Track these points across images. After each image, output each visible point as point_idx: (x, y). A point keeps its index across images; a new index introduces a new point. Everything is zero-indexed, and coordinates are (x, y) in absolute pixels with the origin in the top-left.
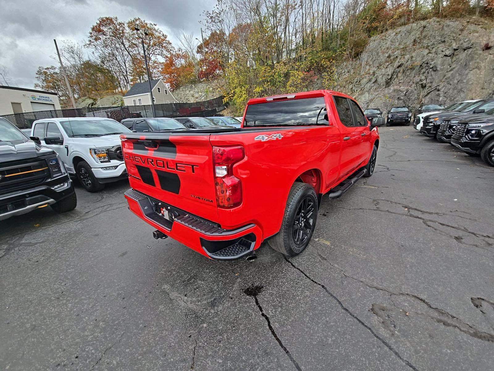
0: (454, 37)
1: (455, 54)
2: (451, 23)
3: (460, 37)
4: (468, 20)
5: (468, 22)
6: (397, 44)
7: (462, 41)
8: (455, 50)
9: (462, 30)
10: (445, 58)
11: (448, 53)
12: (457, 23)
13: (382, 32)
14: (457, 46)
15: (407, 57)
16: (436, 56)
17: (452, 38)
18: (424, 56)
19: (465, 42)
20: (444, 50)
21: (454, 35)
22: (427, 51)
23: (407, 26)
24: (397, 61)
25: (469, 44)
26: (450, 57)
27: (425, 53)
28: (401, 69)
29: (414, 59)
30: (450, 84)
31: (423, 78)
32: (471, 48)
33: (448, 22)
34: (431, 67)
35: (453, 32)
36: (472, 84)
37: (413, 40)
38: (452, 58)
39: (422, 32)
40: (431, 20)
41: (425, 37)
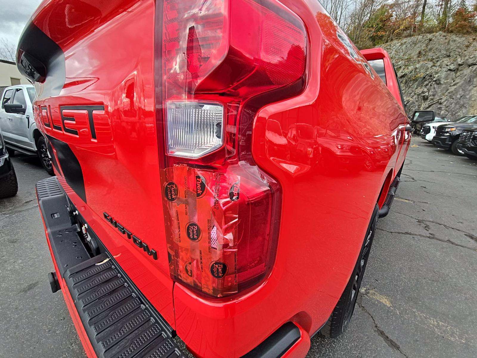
0: (459, 52)
1: (460, 69)
2: (457, 39)
3: (465, 52)
4: (474, 38)
5: (474, 39)
6: (402, 54)
7: (467, 57)
8: (460, 65)
9: (467, 47)
10: (449, 72)
11: (452, 67)
12: (463, 39)
13: (387, 42)
14: (462, 61)
15: (411, 68)
16: (440, 69)
17: (457, 53)
18: (428, 68)
19: (470, 58)
20: (449, 64)
21: (460, 51)
22: (431, 64)
23: (412, 38)
24: (400, 71)
25: (474, 60)
26: (454, 72)
27: (430, 66)
28: (404, 80)
29: (418, 70)
30: (453, 99)
31: (425, 90)
32: (476, 64)
33: (454, 37)
34: (434, 79)
35: (458, 47)
36: (475, 100)
37: (418, 52)
38: (456, 73)
39: (427, 45)
40: (438, 34)
41: (430, 50)
